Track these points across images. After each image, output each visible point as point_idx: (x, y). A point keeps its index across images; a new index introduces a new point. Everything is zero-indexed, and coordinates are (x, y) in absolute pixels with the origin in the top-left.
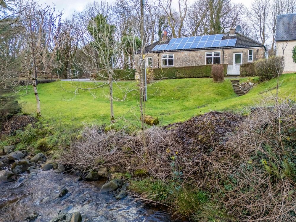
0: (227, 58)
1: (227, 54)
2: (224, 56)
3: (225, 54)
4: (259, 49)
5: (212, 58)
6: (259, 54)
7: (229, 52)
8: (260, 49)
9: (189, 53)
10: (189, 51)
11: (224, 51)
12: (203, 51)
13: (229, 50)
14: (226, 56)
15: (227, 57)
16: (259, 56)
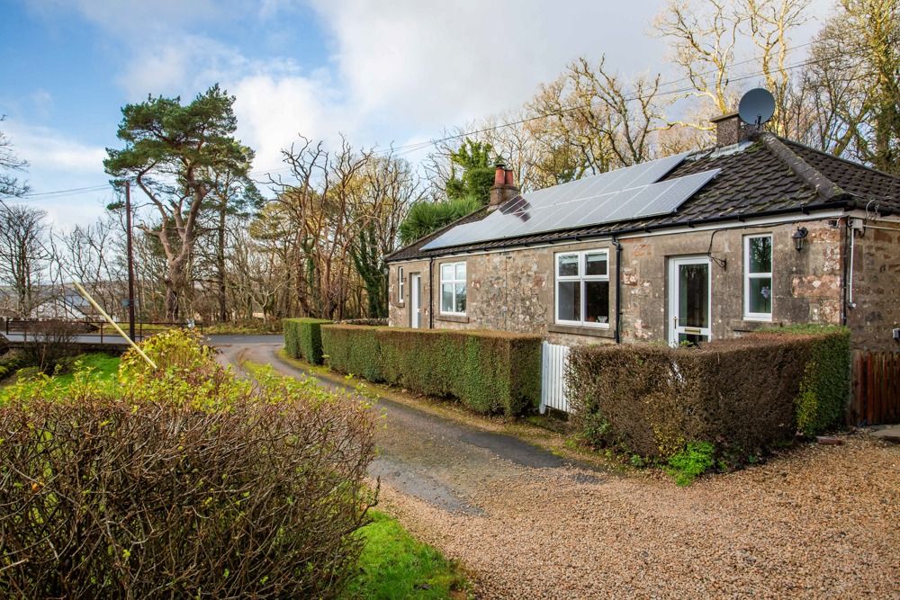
0: (636, 291)
1: (635, 262)
2: (625, 279)
3: (628, 264)
4: (809, 226)
5: (578, 284)
6: (812, 266)
7: (645, 251)
8: (818, 226)
9: (504, 257)
10: (504, 247)
11: (623, 245)
12: (545, 250)
13: (645, 241)
14: (633, 279)
15: (634, 284)
16: (817, 284)
